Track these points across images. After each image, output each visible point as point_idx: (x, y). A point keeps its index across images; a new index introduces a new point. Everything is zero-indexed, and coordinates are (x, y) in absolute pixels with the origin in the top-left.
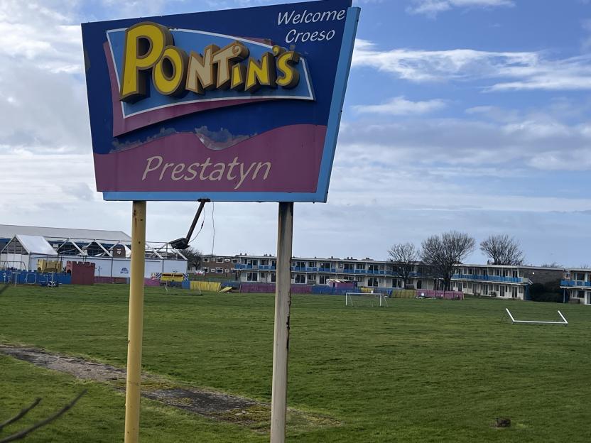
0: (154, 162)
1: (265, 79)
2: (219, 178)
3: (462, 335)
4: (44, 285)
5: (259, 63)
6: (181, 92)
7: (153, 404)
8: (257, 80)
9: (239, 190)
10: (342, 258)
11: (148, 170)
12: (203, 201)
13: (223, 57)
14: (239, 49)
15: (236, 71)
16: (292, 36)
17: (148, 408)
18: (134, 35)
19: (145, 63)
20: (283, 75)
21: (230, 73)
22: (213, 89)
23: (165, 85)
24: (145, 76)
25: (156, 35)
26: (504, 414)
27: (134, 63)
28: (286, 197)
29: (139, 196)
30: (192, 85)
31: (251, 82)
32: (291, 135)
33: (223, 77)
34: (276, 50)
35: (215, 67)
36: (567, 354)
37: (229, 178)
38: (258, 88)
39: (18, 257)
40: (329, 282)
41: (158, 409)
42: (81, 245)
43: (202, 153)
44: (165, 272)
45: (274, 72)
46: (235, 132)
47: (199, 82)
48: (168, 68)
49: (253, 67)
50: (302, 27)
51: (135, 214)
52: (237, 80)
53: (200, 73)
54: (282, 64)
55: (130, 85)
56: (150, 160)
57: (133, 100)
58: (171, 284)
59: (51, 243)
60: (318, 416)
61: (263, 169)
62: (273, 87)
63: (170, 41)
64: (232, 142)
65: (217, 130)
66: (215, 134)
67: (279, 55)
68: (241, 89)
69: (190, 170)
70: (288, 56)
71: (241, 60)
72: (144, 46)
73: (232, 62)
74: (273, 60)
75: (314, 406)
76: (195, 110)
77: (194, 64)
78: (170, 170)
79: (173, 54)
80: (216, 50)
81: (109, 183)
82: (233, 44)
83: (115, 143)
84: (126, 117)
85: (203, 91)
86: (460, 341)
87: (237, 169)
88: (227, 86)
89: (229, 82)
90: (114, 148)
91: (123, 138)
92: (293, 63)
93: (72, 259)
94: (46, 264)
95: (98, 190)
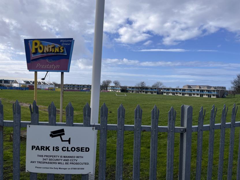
0: (38, 65)
1: (58, 51)
2: (50, 68)
3: (107, 98)
4: (23, 90)
5: (57, 48)
6: (43, 53)
7: (45, 112)
8: (57, 51)
9: (54, 70)
10: (87, 85)
11: (37, 66)
12: (47, 72)
13: (51, 47)
14: (53, 45)
15: (53, 49)
16: (63, 44)
17: (44, 112)
18: (34, 42)
19: (36, 47)
20: (61, 50)
21: (52, 50)
22: (49, 52)
23: (40, 51)
24: (36, 49)
25: (38, 42)
26: (111, 111)
27: (34, 47)
28: (62, 71)
29: (36, 71)
30: (45, 51)
31: (56, 51)
32: (63, 61)
33: (51, 50)
34: (60, 46)
35: (49, 48)
36: (125, 101)
37: (52, 68)
38: (57, 52)
39: (16, 84)
40: (84, 89)
41: (46, 112)
42: (31, 82)
43: (47, 63)
44: (50, 87)
45: (60, 50)
46: (53, 60)
47: (46, 51)
48: (41, 48)
49: (56, 49)
50: (65, 43)
51: (35, 74)
52: (53, 51)
53: (46, 49)
54: (61, 49)
55: (34, 51)
56: (38, 64)
57: (34, 54)
58: (51, 90)
59: (24, 81)
60: (77, 112)
61: (58, 67)
62: (60, 52)
63: (41, 43)
64: (53, 61)
65: (50, 59)
66: (49, 60)
67: (60, 47)
68: (54, 52)
69: (45, 66)
70: (62, 47)
71: (54, 47)
72: (36, 44)
73: (52, 48)
74: (59, 48)
75: (77, 111)
76: (46, 56)
77: (45, 48)
78: (41, 66)
79: (41, 46)
80: (49, 45)
81: (30, 68)
82: (52, 45)
83: (31, 61)
84: (33, 56)
85: (47, 53)
86: (106, 99)
87: (53, 66)
88: (51, 52)
89: (52, 51)
90: (31, 62)
91: (32, 60)
92: (63, 49)
93: (29, 84)
94: (23, 86)
95: (28, 69)
